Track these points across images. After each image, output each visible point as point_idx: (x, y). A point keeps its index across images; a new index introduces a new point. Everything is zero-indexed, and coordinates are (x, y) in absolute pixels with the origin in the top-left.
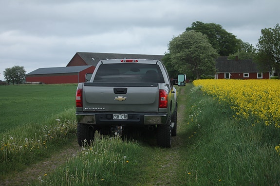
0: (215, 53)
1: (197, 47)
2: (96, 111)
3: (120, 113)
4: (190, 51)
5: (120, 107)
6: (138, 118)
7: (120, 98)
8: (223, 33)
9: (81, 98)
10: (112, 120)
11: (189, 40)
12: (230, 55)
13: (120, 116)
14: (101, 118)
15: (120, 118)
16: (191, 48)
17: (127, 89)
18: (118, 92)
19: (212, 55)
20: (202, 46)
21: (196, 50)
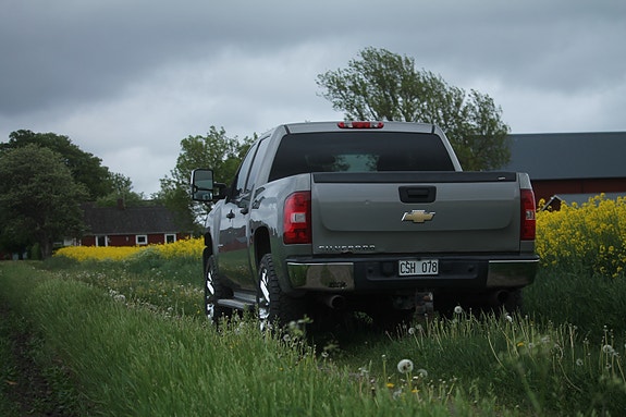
0: (82, 192)
1: (44, 181)
2: (349, 255)
3: (419, 256)
4: (30, 189)
5: (417, 241)
6: (471, 270)
7: (419, 214)
8: (73, 153)
9: (309, 217)
10: (395, 278)
11: (28, 165)
12: (99, 199)
13: (419, 265)
14: (370, 271)
15: (419, 271)
16: (32, 182)
17: (435, 188)
18: (411, 197)
19: (77, 197)
20: (56, 178)
21: (43, 187)
